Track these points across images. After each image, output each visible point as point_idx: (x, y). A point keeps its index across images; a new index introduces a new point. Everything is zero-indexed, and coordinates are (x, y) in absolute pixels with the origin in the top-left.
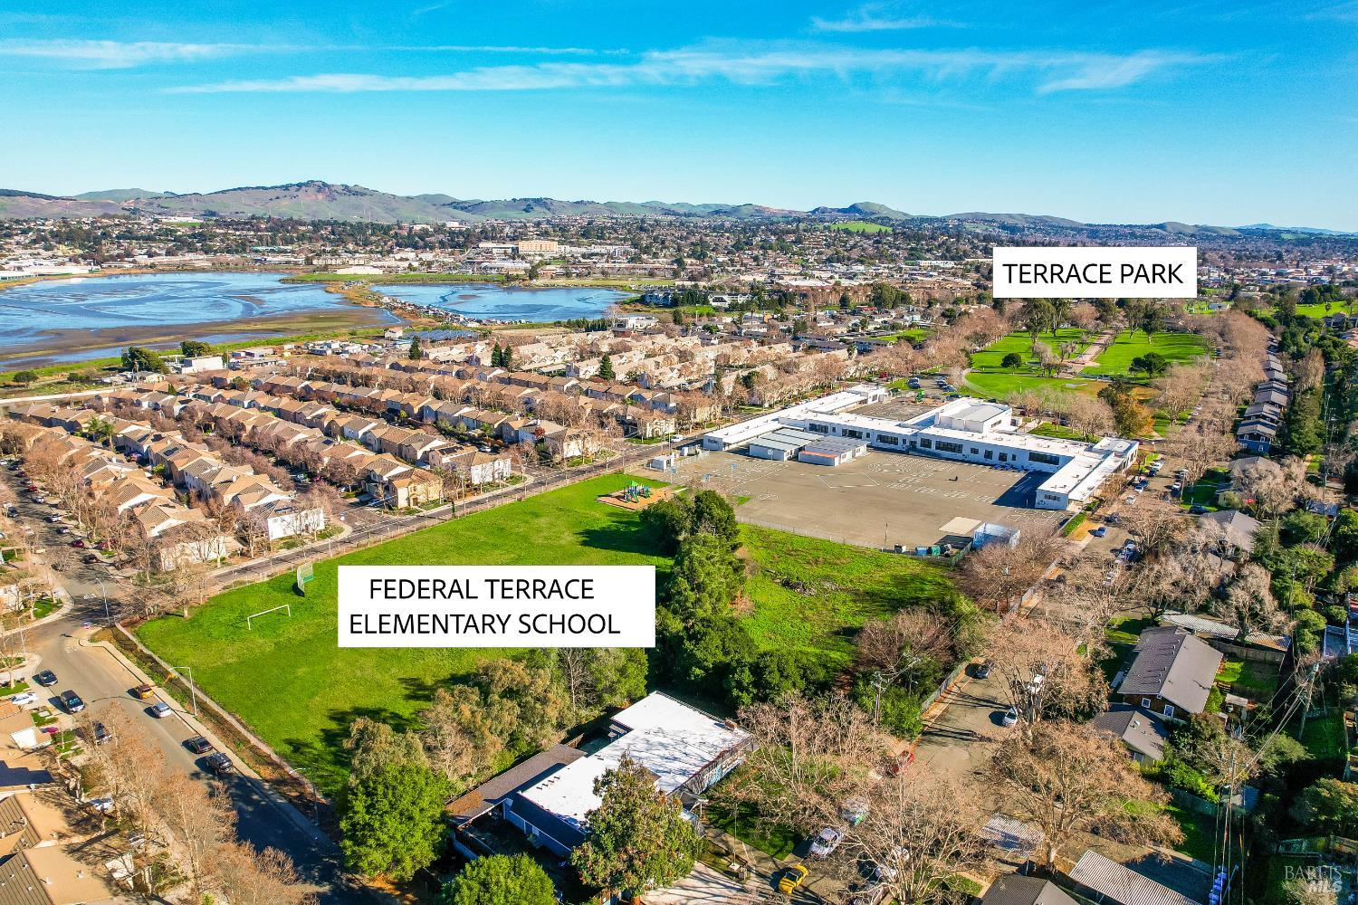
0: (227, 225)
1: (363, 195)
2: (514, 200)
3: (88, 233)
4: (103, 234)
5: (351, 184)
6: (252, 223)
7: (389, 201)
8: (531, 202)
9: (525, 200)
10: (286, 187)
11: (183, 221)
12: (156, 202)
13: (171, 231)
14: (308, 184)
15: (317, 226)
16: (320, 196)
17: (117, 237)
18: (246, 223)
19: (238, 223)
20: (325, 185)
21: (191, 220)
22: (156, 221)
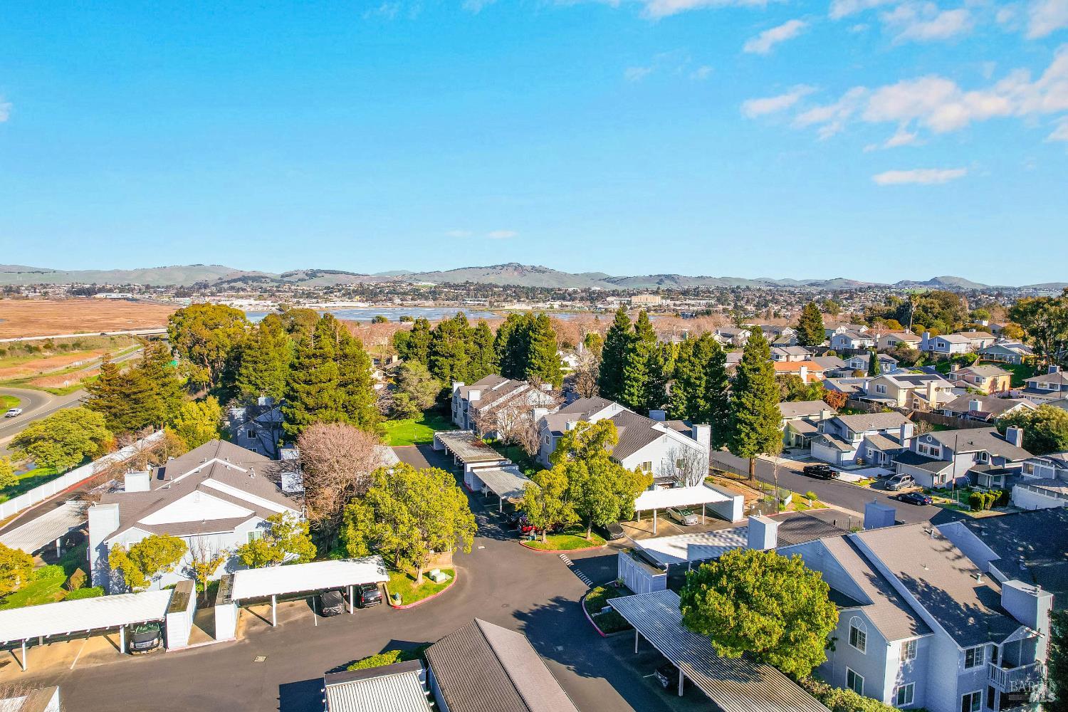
0: (450, 286)
1: (544, 272)
2: (651, 276)
3: (372, 291)
4: (380, 291)
5: (537, 265)
6: (465, 286)
7: (561, 276)
8: (663, 277)
9: (659, 276)
10: (494, 267)
11: (425, 285)
12: (414, 277)
13: (417, 290)
14: (509, 265)
15: (506, 288)
16: (516, 273)
17: (387, 293)
18: (461, 286)
19: (457, 286)
20: (519, 265)
21: (430, 284)
22: (410, 284)
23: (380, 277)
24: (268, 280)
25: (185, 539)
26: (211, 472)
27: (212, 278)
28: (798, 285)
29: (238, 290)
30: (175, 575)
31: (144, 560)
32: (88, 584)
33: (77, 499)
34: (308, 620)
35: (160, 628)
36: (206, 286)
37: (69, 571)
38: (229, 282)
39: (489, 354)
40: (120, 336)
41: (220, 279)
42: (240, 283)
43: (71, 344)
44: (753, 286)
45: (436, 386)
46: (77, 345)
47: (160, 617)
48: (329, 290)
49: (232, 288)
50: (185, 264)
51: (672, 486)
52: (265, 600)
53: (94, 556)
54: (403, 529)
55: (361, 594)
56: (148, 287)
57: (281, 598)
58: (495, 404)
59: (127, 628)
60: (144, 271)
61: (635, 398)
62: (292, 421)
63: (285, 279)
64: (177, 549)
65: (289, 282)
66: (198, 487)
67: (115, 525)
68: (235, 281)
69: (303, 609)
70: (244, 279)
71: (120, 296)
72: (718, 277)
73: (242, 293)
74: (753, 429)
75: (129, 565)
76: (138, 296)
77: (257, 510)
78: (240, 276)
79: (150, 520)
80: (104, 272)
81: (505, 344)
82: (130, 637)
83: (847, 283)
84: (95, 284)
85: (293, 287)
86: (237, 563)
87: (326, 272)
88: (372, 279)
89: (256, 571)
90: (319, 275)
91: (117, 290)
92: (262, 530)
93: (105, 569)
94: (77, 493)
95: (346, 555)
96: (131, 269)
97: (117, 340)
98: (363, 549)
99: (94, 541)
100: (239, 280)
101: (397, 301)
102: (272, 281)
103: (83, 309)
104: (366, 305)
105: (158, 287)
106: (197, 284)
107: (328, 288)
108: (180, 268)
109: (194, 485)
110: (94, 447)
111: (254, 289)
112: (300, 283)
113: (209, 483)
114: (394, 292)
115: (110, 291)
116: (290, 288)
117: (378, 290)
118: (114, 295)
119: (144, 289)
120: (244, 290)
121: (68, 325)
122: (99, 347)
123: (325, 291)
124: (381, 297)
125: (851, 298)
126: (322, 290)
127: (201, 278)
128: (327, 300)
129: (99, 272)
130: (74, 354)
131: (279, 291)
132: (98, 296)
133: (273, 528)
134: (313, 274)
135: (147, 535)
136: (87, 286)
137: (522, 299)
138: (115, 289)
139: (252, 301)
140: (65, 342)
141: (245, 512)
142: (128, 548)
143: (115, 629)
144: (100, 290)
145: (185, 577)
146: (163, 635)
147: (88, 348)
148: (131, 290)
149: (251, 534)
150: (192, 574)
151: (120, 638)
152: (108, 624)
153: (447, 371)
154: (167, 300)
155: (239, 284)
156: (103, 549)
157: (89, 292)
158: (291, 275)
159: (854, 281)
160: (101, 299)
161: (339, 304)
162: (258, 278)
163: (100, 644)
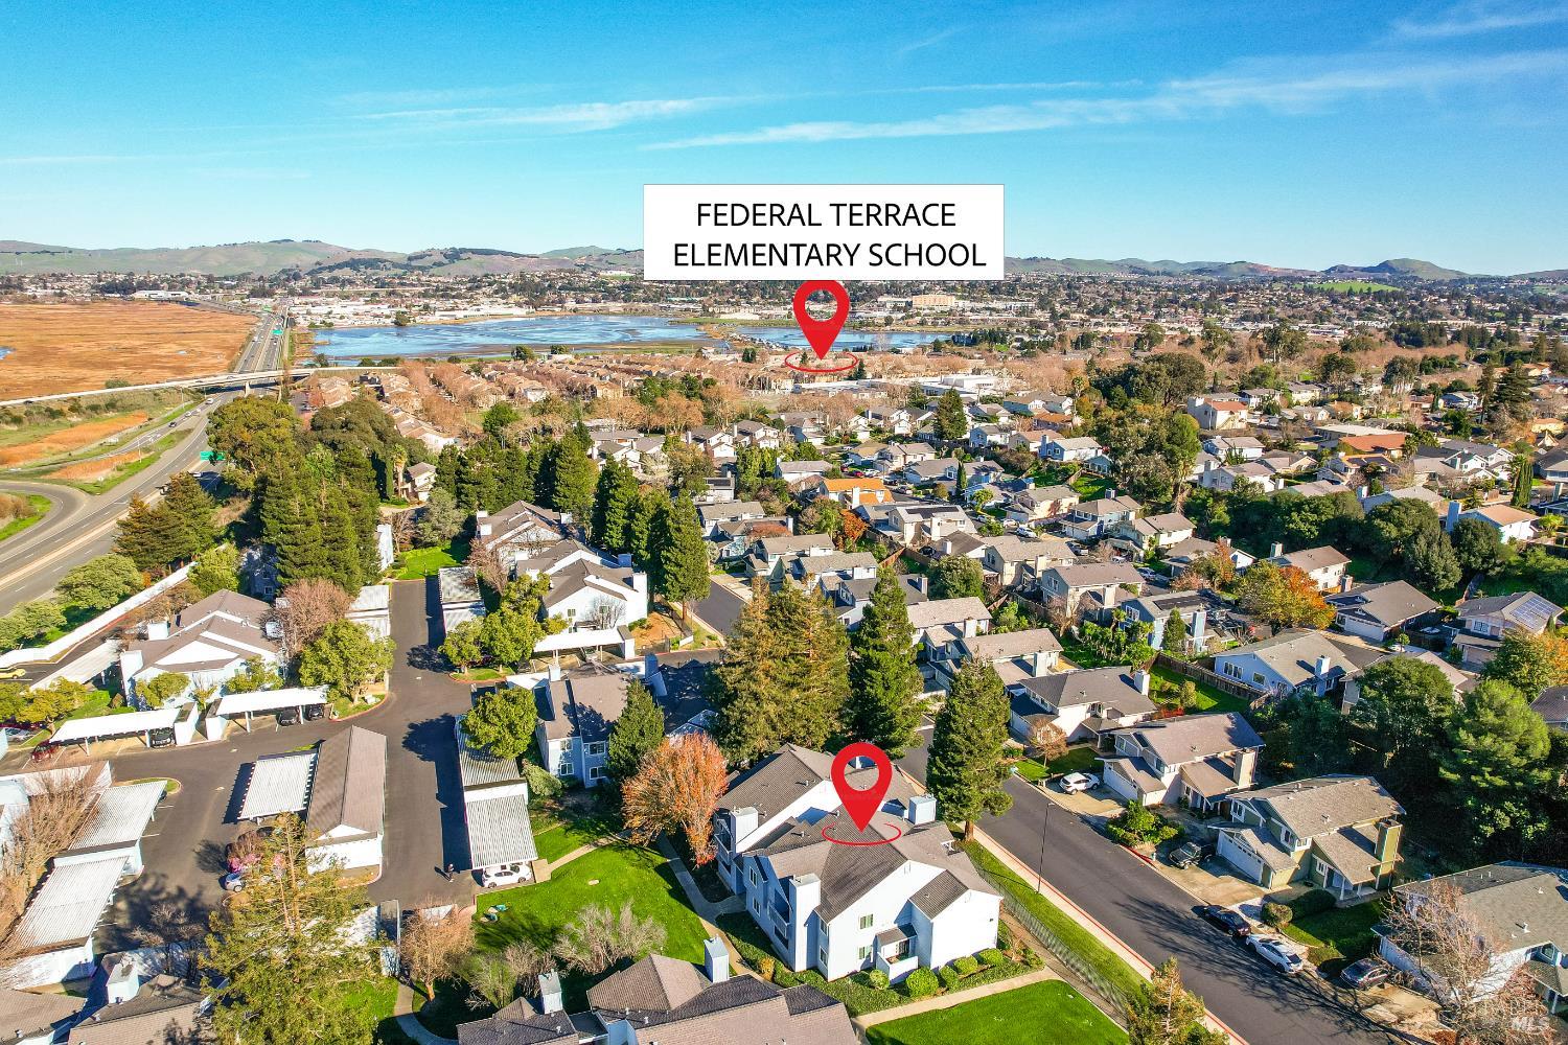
3: (537, 285)
4: (549, 286)
11: (618, 274)
12: (603, 260)
13: (604, 283)
17: (559, 289)
21: (624, 273)
22: (594, 274)
23: (554, 257)
24: (388, 265)
25: (189, 674)
26: (209, 626)
27: (307, 261)
28: (1179, 270)
29: (343, 283)
30: (184, 698)
31: (160, 690)
32: (125, 704)
33: (117, 637)
34: (273, 728)
35: (170, 732)
36: (296, 277)
37: (113, 695)
38: (331, 269)
39: (521, 479)
40: (166, 390)
41: (318, 263)
42: (347, 269)
43: (102, 404)
44: (1105, 274)
45: (461, 515)
46: (111, 406)
47: (171, 726)
48: (475, 284)
49: (335, 280)
50: (265, 240)
51: (595, 628)
52: (241, 715)
53: (127, 686)
54: (333, 669)
55: (310, 711)
56: (210, 279)
57: (257, 713)
58: (498, 541)
59: (151, 732)
60: (204, 251)
61: (614, 540)
62: (285, 575)
63: (414, 263)
64: (184, 681)
65: (420, 268)
66: (197, 638)
67: (139, 665)
68: (339, 266)
69: (271, 721)
70: (353, 264)
71: (169, 295)
72: (1059, 259)
73: (348, 288)
74: (677, 579)
75: (149, 692)
76: (195, 296)
77: (241, 653)
78: (347, 258)
79: (163, 662)
80: (145, 251)
81: (537, 468)
82: (152, 738)
83: (1252, 270)
84: (131, 274)
85: (424, 278)
86: (226, 691)
87: (474, 252)
88: (541, 263)
89: (237, 696)
90: (463, 256)
91: (165, 284)
92: (245, 667)
93: (134, 696)
94: (116, 632)
95: (301, 686)
96: (185, 246)
97: (164, 395)
98: (311, 681)
99: (126, 675)
100: (346, 264)
101: (571, 304)
102: (395, 265)
103: (116, 325)
104: (523, 311)
105: (226, 278)
106: (284, 271)
107: (473, 280)
108: (257, 246)
109: (195, 636)
110: (128, 589)
111: (366, 282)
112: (435, 270)
113: (206, 634)
114: (569, 287)
115: (155, 287)
116: (419, 280)
117: (547, 284)
118: (162, 294)
119: (204, 282)
120: (351, 282)
121: (98, 359)
122: (140, 407)
123: (469, 285)
124: (550, 296)
125: (1235, 299)
126: (462, 283)
127: (290, 261)
128: (472, 301)
129: (135, 252)
130: (108, 418)
131: (403, 284)
132: (139, 295)
133: (253, 665)
134: (454, 255)
135: (161, 672)
136: (121, 277)
137: (754, 300)
138: (162, 282)
139: (360, 306)
140: (95, 402)
141: (233, 655)
142: (149, 681)
143: (142, 733)
144: (142, 286)
145: (191, 700)
146: (173, 736)
147: (126, 409)
148: (186, 284)
149: (237, 671)
150: (196, 698)
151: (147, 738)
152: (137, 729)
153: (473, 499)
154: (239, 302)
155: (346, 273)
156: (132, 680)
157: (126, 288)
158: (420, 257)
159: (1261, 266)
160: (143, 302)
161: (486, 309)
162: (373, 262)
163: (135, 742)
